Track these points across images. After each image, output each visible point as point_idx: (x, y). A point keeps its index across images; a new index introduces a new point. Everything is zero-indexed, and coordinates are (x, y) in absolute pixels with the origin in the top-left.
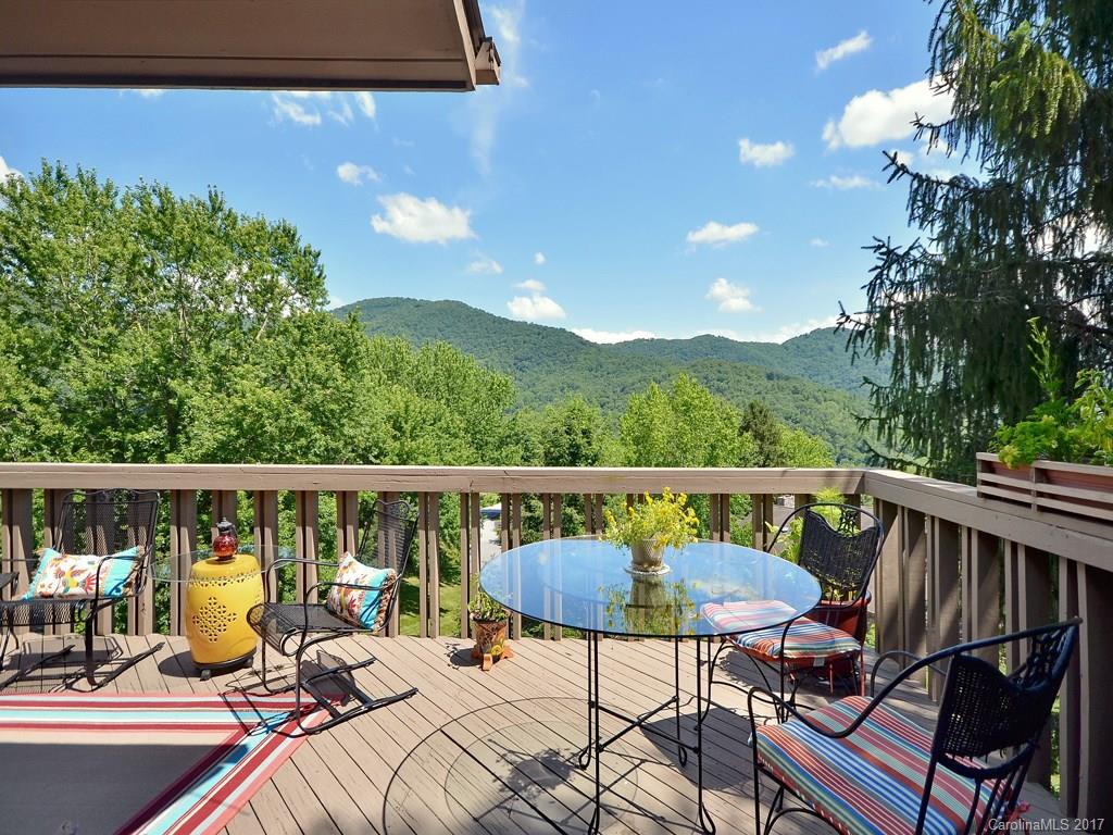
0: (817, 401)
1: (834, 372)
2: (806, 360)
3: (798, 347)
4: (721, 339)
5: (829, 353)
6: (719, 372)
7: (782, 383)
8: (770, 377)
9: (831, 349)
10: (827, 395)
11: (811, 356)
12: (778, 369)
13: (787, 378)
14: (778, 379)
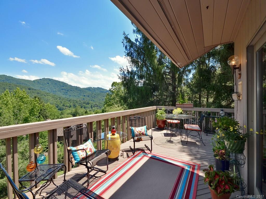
0: (45, 96)
1: (49, 89)
2: (41, 86)
3: (38, 82)
4: (9, 77)
5: (48, 84)
6: (10, 87)
7: (34, 91)
8: (29, 89)
9: (48, 83)
10: (48, 95)
11: (42, 85)
12: (32, 87)
13: (35, 90)
14: (32, 90)
